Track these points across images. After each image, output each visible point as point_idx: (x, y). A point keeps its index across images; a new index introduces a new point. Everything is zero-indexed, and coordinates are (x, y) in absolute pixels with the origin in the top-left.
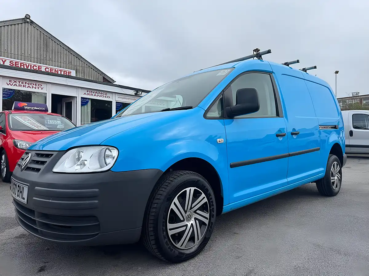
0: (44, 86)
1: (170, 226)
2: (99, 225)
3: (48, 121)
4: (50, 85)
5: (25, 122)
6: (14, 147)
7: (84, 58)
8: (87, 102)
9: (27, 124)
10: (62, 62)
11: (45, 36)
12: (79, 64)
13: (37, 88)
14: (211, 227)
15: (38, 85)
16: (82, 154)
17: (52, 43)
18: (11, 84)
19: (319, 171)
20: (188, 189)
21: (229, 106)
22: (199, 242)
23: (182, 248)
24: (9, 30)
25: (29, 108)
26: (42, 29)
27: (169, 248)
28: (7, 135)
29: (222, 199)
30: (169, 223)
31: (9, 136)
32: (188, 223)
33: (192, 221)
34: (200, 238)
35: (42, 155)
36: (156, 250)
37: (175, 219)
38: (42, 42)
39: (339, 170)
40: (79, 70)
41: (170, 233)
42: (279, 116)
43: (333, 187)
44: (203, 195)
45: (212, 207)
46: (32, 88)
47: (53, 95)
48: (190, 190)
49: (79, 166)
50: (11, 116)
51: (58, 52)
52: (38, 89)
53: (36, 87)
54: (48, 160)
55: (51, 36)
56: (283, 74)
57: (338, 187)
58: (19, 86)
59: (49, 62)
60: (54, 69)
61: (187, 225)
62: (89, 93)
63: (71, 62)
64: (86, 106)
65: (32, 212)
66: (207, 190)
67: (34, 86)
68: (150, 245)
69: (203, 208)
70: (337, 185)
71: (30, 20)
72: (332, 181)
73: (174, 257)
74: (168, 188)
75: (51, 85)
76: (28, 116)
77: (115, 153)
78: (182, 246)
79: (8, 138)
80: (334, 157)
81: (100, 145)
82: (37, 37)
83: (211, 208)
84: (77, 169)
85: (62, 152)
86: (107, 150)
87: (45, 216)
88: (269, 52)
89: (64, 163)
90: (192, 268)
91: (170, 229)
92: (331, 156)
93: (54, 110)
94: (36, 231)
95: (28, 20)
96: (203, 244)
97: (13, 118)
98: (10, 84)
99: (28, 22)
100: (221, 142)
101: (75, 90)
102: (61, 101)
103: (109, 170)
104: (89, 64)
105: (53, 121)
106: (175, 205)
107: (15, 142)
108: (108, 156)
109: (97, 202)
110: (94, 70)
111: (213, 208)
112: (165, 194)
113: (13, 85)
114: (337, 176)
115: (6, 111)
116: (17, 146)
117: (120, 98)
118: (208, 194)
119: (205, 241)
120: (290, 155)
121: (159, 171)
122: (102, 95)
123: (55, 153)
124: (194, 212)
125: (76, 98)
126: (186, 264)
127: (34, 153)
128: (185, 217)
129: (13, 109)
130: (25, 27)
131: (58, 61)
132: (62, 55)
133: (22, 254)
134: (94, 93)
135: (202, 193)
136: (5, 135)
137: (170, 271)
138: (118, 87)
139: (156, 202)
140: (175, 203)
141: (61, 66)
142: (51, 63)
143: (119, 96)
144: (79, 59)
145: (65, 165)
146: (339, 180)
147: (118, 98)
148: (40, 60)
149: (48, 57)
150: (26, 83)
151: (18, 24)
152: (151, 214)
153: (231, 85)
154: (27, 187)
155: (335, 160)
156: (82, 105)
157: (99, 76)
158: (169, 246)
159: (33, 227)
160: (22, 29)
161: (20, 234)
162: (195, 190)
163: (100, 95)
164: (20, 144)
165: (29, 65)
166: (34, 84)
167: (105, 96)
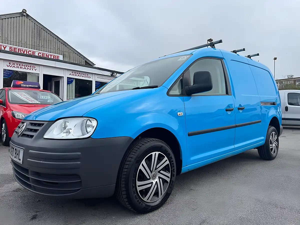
0: (37, 67)
1: (138, 183)
2: (81, 182)
3: (40, 96)
4: (42, 67)
5: (21, 97)
6: (12, 118)
8: (72, 81)
10: (52, 48)
11: (39, 27)
12: (66, 50)
13: (31, 69)
16: (67, 124)
17: (44, 33)
19: (260, 140)
20: (153, 153)
21: (187, 86)
22: (162, 197)
23: (147, 201)
24: (9, 22)
25: (25, 85)
26: (36, 21)
29: (181, 161)
30: (138, 181)
31: (9, 108)
33: (157, 180)
34: (163, 193)
35: (35, 125)
37: (142, 177)
38: (36, 32)
40: (66, 55)
41: (139, 189)
42: (228, 94)
43: (272, 153)
44: (166, 158)
46: (28, 69)
47: (45, 76)
48: (155, 154)
49: (65, 133)
50: (10, 92)
51: (49, 41)
52: (32, 70)
53: (30, 68)
54: (40, 128)
55: (43, 27)
56: (231, 60)
57: (276, 153)
58: (17, 68)
59: (42, 48)
60: (45, 54)
61: (153, 182)
62: (73, 73)
63: (59, 48)
64: (71, 85)
65: (26, 171)
66: (169, 154)
67: (29, 68)
68: (122, 199)
69: (166, 169)
70: (275, 151)
72: (271, 148)
73: (142, 208)
74: (137, 152)
75: (43, 67)
76: (24, 92)
77: (94, 123)
78: (148, 199)
79: (8, 110)
80: (273, 128)
81: (82, 117)
82: (32, 28)
83: (172, 169)
84: (64, 136)
85: (52, 122)
86: (88, 120)
87: (37, 174)
88: (220, 41)
89: (53, 131)
90: (156, 218)
91: (139, 186)
92: (270, 127)
94: (29, 186)
95: (25, 14)
96: (165, 198)
97: (11, 94)
98: (9, 65)
99: (24, 15)
100: (181, 115)
101: (62, 71)
102: (51, 80)
103: (90, 137)
104: (73, 50)
105: (44, 96)
106: (143, 166)
107: (13, 113)
108: (89, 126)
109: (79, 163)
110: (77, 55)
111: (174, 169)
112: (135, 157)
115: (6, 88)
116: (14, 116)
118: (170, 157)
119: (167, 196)
120: (237, 126)
121: (130, 138)
123: (45, 123)
124: (158, 172)
125: (63, 78)
126: (151, 214)
127: (28, 122)
128: (151, 176)
129: (12, 86)
130: (22, 20)
131: (49, 47)
132: (52, 42)
133: (18, 205)
134: (78, 74)
135: (165, 157)
136: (6, 107)
137: (138, 220)
138: (98, 69)
139: (127, 164)
140: (143, 165)
141: (51, 51)
142: (43, 50)
143: (98, 77)
144: (66, 46)
145: (54, 133)
146: (276, 146)
147: (98, 78)
148: (34, 47)
149: (41, 44)
150: (22, 65)
151: (17, 17)
152: (123, 173)
153: (190, 69)
154: (23, 150)
155: (273, 130)
156: (68, 83)
157: (82, 60)
158: (138, 200)
159: (27, 183)
160: (19, 21)
161: (16, 188)
162: (159, 154)
163: (83, 75)
164: (17, 115)
165: (25, 50)
166: (29, 66)
167: (86, 76)
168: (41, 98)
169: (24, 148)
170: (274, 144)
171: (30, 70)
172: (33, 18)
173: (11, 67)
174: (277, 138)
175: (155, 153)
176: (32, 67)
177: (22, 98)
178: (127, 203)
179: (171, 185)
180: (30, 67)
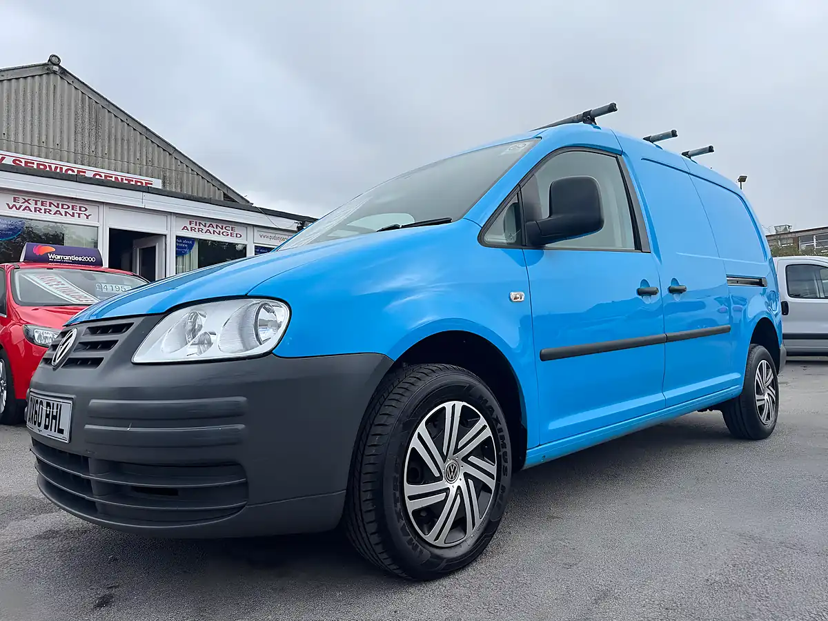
0: (91, 210)
1: (410, 490)
2: (245, 484)
3: (103, 285)
4: (106, 208)
5: (51, 288)
6: (26, 344)
7: (181, 153)
8: (190, 247)
9: (55, 291)
10: (132, 160)
11: (94, 103)
12: (170, 165)
13: (76, 215)
14: (501, 498)
15: (78, 208)
16: (201, 320)
17: (110, 119)
18: (16, 208)
19: (728, 381)
20: (448, 405)
21: (533, 220)
22: (475, 531)
23: (437, 543)
24: (13, 91)
25: (59, 257)
26: (85, 87)
27: (410, 542)
28: (9, 316)
29: (525, 431)
30: (409, 482)
31: (14, 318)
32: (449, 485)
33: (460, 482)
34: (478, 521)
35: (104, 330)
36: (380, 546)
37: (420, 473)
38: (87, 116)
39: (772, 380)
40: (170, 178)
41: (412, 506)
42: (641, 250)
43: (762, 418)
44: (482, 421)
45: (503, 450)
46: (66, 215)
47: (114, 234)
48: (453, 408)
49: (196, 346)
50: (17, 274)
51: (122, 139)
52: (79, 217)
53: (73, 213)
54: (121, 338)
55: (108, 103)
56: (644, 159)
57: (772, 419)
58: (35, 211)
59: (104, 161)
60: (114, 176)
61: (448, 489)
62: (193, 225)
63: (152, 161)
64: (187, 256)
66: (491, 409)
67: (70, 211)
68: (364, 535)
69: (484, 450)
70: (769, 413)
71: (60, 67)
72: (758, 404)
73: (422, 565)
74: (405, 400)
75: (108, 207)
76: (56, 274)
77: (282, 314)
78: (437, 539)
79: (12, 322)
80: (760, 349)
81: (246, 297)
82: (76, 106)
83: (501, 453)
84: (191, 352)
85: (154, 318)
86: (262, 309)
88: (612, 108)
89: (161, 342)
90: (463, 591)
91: (411, 498)
92: (755, 347)
93: (115, 263)
95: (56, 68)
96: (485, 537)
97: (22, 280)
98: (14, 205)
99: (55, 72)
100: (519, 300)
101: (163, 218)
102: (131, 245)
103: (270, 352)
104: (191, 166)
105: (114, 286)
106: (420, 439)
107: (27, 331)
108: (265, 324)
109: (242, 429)
110: (203, 178)
111: (505, 453)
112: (397, 413)
113: (22, 208)
114: (768, 394)
115: (6, 264)
116: (32, 339)
117: (264, 237)
118: (493, 418)
119: (489, 530)
120: (668, 339)
121: (385, 358)
122: (224, 230)
123: (137, 322)
124: (462, 460)
125: (164, 237)
126: (447, 582)
127: (84, 327)
128: (443, 471)
129: (22, 260)
130: (48, 83)
131: (122, 158)
132: (132, 145)
133: (53, 571)
134: (205, 226)
135: (480, 416)
136: (6, 316)
137: (412, 598)
138: (261, 213)
139: (377, 433)
140: (420, 437)
141: (128, 169)
142: (106, 164)
143: (262, 233)
144: (170, 154)
145: (163, 345)
146: (773, 402)
147: (261, 236)
148: (82, 158)
149: (100, 149)
150: (50, 203)
151: (33, 76)
152: (366, 460)
153: (536, 174)
154: (71, 402)
155: (763, 357)
156: (180, 253)
157: (215, 192)
158: (410, 537)
159: (83, 498)
160: (40, 89)
161: (44, 529)
162: (464, 407)
163: (220, 230)
164: (40, 336)
165: (56, 168)
166: (69, 207)
167: (229, 232)
168: (104, 291)
169: (73, 396)
170: (766, 394)
171: (73, 216)
172: (78, 80)
173: (19, 209)
174: (772, 377)
175: (452, 403)
176: (78, 209)
177: (53, 290)
178: (379, 549)
179: (500, 498)
180: (73, 209)
